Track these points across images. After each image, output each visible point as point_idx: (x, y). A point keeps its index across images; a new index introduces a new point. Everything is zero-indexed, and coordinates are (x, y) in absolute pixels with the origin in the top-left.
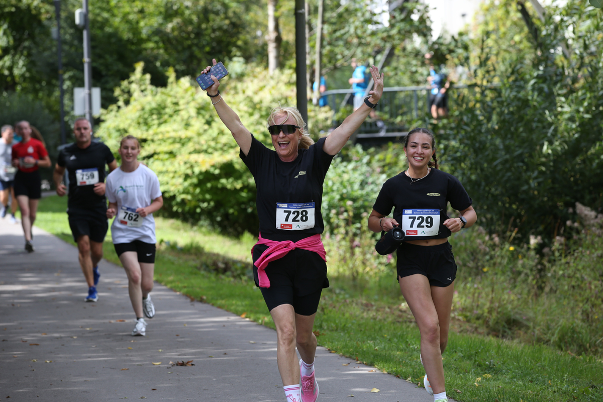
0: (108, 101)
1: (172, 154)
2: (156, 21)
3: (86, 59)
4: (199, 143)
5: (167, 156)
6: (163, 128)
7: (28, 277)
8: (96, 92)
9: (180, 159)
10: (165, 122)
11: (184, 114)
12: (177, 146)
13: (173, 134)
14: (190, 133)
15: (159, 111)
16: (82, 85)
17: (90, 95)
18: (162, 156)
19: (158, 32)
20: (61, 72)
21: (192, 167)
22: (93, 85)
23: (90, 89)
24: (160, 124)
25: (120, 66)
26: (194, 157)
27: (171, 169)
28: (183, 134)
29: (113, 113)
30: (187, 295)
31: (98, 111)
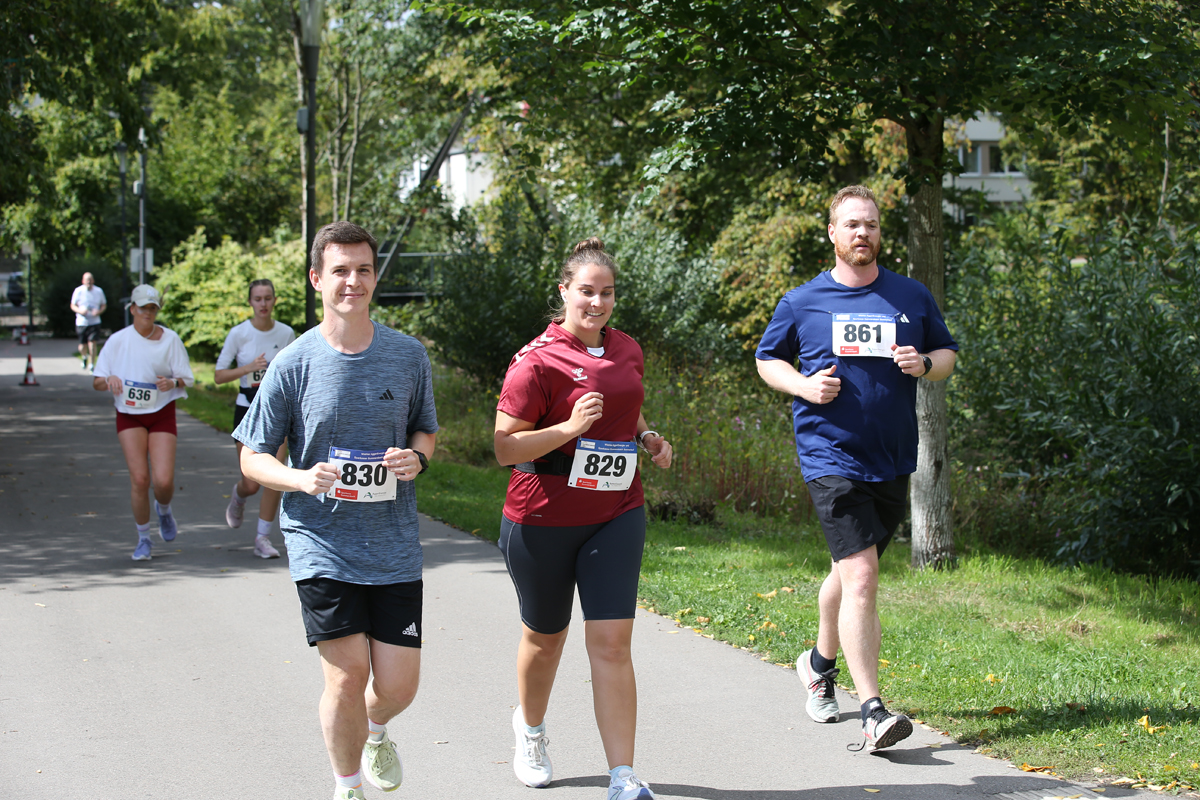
0: (162, 259)
1: (215, 306)
2: (215, 192)
3: (142, 224)
4: (239, 298)
5: (211, 308)
6: (209, 283)
7: (85, 409)
8: (150, 253)
9: (222, 310)
10: (212, 278)
11: (228, 272)
12: (220, 299)
13: (216, 289)
14: (233, 288)
15: (208, 268)
16: (137, 245)
17: (144, 255)
18: (206, 308)
19: (215, 200)
20: (124, 234)
21: (232, 318)
22: (147, 246)
23: (144, 249)
24: (207, 280)
25: (176, 229)
26: (234, 309)
27: (215, 319)
28: (225, 288)
29: (167, 271)
30: (214, 426)
31: (152, 269)
